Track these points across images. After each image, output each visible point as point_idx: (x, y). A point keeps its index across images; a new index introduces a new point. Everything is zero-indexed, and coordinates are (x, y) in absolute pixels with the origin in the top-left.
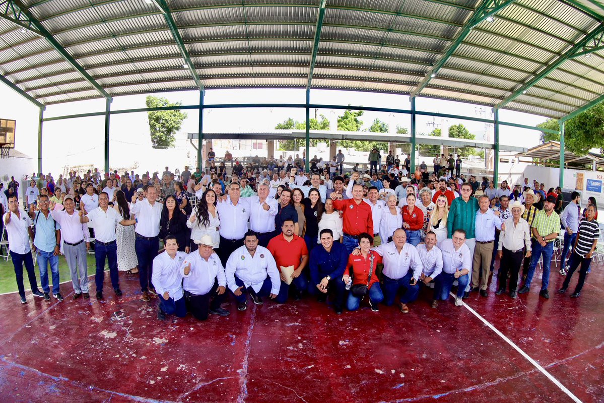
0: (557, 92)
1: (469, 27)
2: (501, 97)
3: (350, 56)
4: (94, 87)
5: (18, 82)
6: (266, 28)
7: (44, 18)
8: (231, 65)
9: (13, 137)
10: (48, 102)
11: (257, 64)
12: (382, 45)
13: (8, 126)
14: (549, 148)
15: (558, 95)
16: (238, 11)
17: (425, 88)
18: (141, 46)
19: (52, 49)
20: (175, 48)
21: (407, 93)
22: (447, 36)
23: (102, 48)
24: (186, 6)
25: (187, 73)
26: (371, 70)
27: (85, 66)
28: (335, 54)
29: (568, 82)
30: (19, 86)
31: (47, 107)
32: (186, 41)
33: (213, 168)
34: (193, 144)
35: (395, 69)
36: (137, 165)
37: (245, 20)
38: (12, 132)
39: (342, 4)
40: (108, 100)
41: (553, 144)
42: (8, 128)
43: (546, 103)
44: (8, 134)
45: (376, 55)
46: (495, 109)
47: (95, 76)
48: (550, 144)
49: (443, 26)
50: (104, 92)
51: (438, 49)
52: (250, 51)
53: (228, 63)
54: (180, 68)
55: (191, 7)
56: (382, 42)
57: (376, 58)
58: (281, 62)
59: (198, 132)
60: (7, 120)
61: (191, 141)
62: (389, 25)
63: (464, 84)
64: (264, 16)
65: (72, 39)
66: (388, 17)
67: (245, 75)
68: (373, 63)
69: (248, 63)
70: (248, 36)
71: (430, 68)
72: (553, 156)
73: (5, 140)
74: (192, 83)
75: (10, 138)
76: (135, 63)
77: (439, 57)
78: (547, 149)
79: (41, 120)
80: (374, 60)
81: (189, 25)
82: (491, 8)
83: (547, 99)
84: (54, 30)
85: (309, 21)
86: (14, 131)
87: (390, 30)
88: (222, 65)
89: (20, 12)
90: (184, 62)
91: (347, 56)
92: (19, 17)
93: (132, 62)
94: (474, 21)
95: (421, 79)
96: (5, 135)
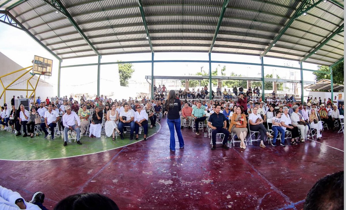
0: (330, 52)
1: (293, 19)
2: (304, 56)
3: (233, 34)
4: (93, 49)
5: (48, 45)
6: (193, 18)
7: (69, 7)
8: (171, 38)
9: (51, 69)
10: (64, 57)
11: (184, 38)
12: (251, 29)
13: (48, 63)
14: (322, 83)
15: (330, 53)
16: (180, 7)
17: (268, 52)
18: (122, 26)
19: (72, 25)
20: (143, 28)
21: (258, 55)
22: (282, 24)
23: (100, 26)
24: (151, 3)
25: (147, 42)
26: (243, 42)
27: (88, 36)
28: (226, 33)
29: (335, 46)
30: (48, 47)
31: (63, 60)
32: (148, 24)
33: (157, 95)
34: (148, 82)
35: (255, 42)
36: (113, 94)
37: (183, 13)
38: (50, 67)
39: (234, 6)
40: (99, 57)
41: (324, 81)
42: (49, 64)
43: (325, 58)
44: (48, 68)
45: (246, 34)
46: (300, 62)
47: (93, 43)
48: (322, 81)
49: (280, 18)
50: (98, 52)
51: (276, 31)
52: (182, 31)
53: (169, 37)
54: (144, 39)
55: (154, 4)
56: (251, 27)
57: (246, 36)
58: (198, 37)
59: (151, 75)
60: (48, 59)
61: (147, 80)
62: (255, 18)
63: (287, 49)
64: (193, 11)
65: (83, 20)
66: (255, 13)
67: (177, 44)
68: (244, 39)
69: (180, 37)
70: (183, 22)
71: (272, 41)
72: (323, 87)
73: (46, 70)
74: (149, 48)
75: (49, 70)
76: (117, 36)
77: (277, 35)
78: (321, 83)
79: (60, 67)
80: (245, 37)
81: (152, 15)
82: (305, 8)
83: (325, 56)
84: (73, 14)
85: (216, 15)
86: (51, 66)
87: (255, 20)
88: (166, 38)
89: (56, 2)
90: (146, 36)
91: (232, 34)
92: (55, 3)
93: (116, 35)
94: (296, 15)
95: (267, 47)
96: (46, 68)
